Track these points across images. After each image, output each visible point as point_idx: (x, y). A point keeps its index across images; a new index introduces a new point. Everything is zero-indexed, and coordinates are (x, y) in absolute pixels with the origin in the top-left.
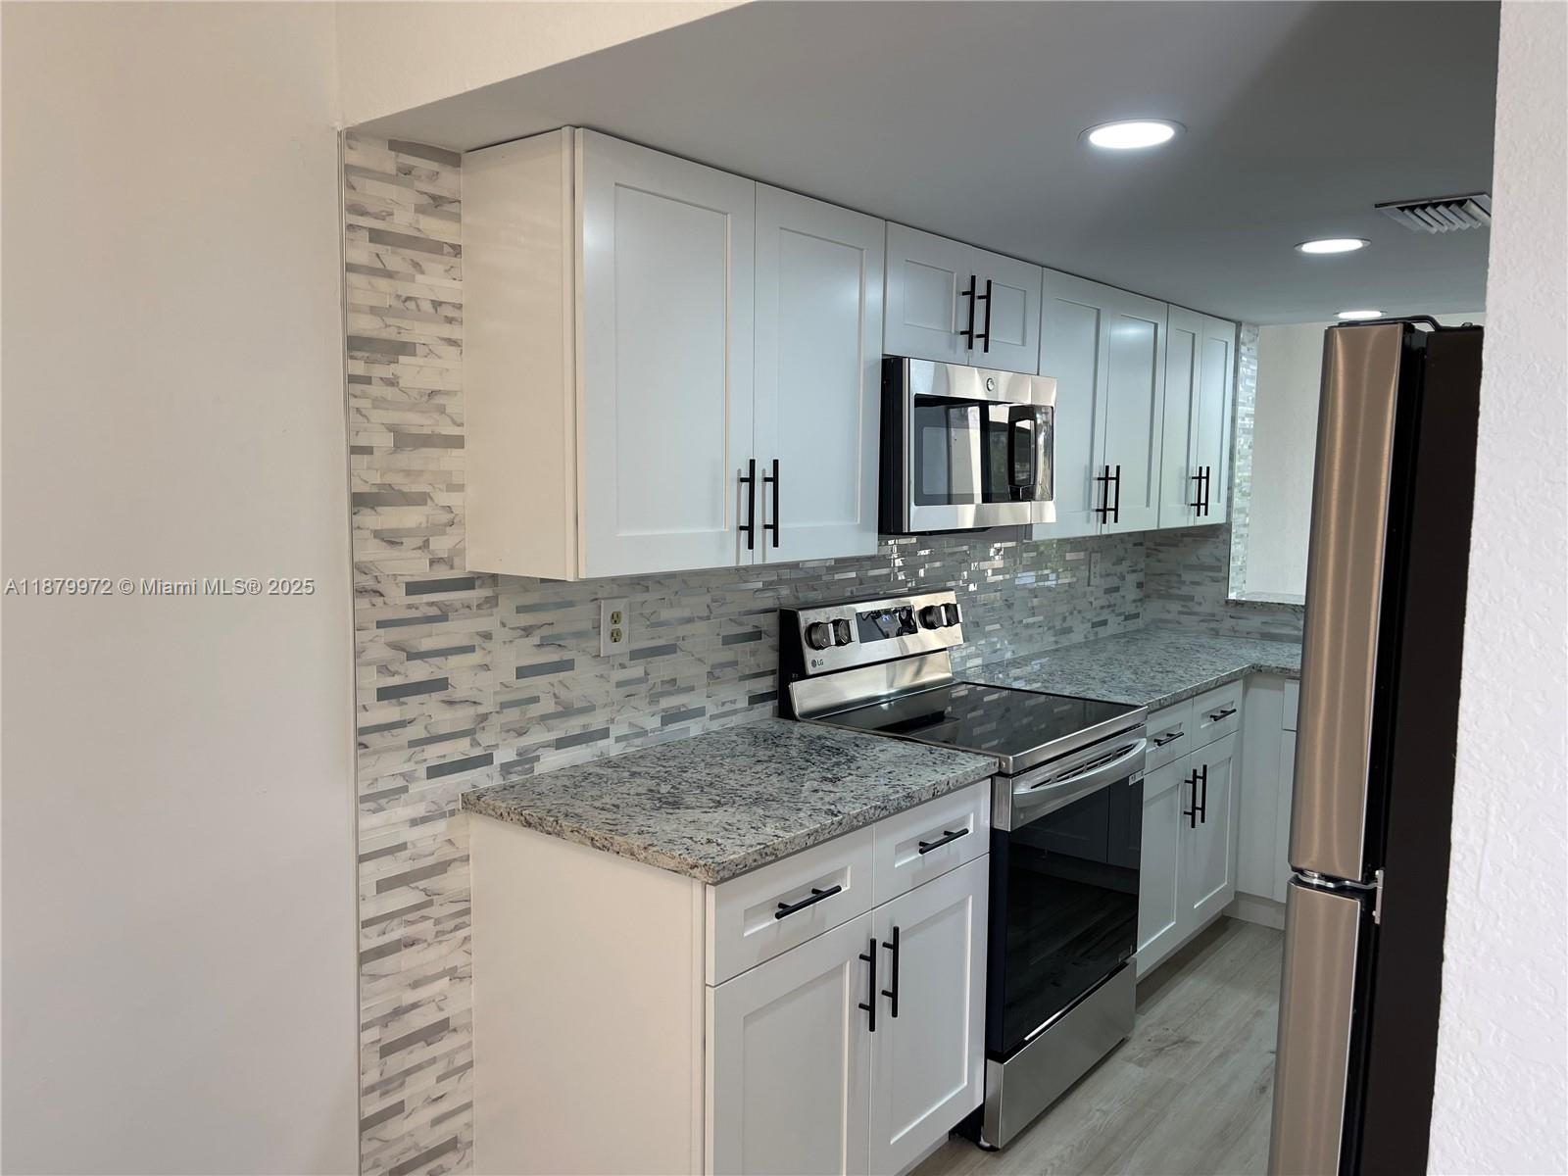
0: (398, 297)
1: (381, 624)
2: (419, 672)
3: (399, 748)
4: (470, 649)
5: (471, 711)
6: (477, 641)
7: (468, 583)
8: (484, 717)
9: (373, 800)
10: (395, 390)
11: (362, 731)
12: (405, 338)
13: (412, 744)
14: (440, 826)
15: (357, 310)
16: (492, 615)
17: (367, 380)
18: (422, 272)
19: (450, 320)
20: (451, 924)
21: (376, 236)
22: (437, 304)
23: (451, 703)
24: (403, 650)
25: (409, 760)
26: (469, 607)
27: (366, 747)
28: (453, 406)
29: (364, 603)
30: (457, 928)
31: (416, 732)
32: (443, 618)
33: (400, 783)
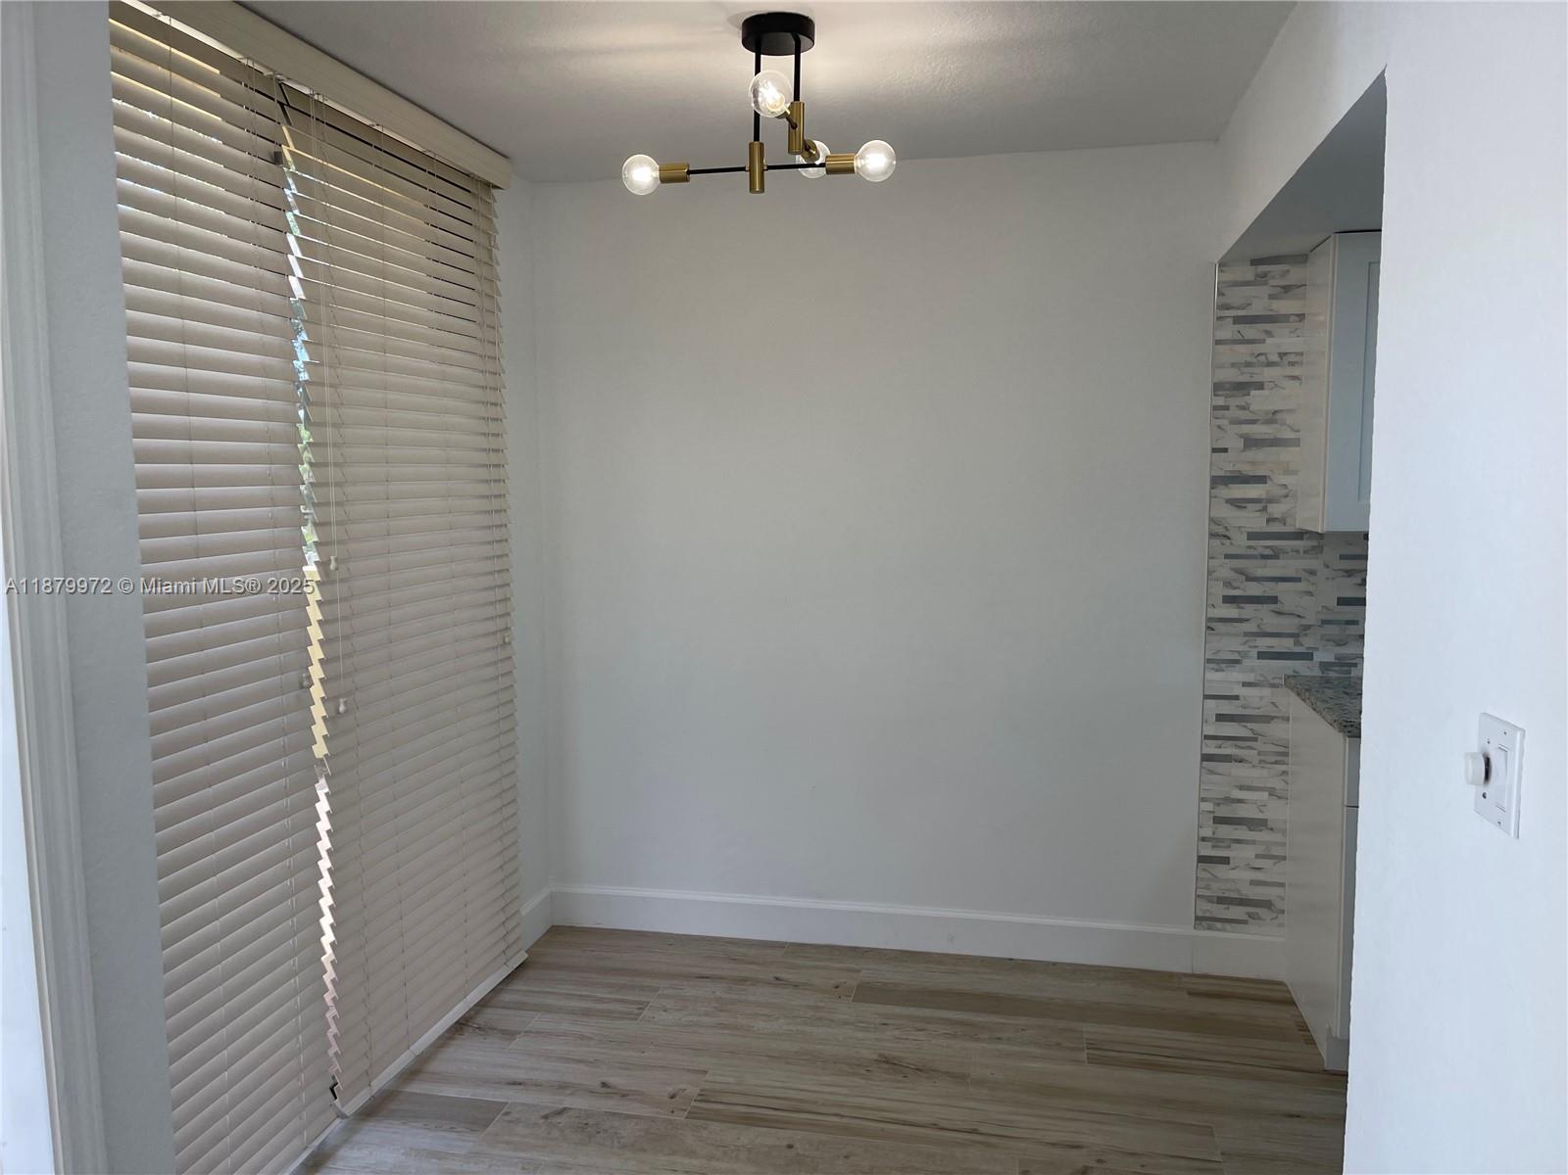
0: (1253, 354)
1: (1227, 556)
2: (1255, 589)
3: (1236, 635)
4: (1299, 580)
5: (1297, 621)
6: (1303, 575)
7: (1300, 535)
8: (1308, 627)
9: (1215, 663)
10: (1247, 412)
11: (1209, 620)
12: (1256, 379)
13: (1246, 634)
14: (1266, 692)
15: (1222, 367)
16: (1317, 558)
17: (1226, 408)
18: (1272, 337)
19: (1292, 364)
20: (1274, 759)
21: (1238, 320)
22: (1282, 355)
23: (1279, 613)
24: (1243, 574)
25: (1245, 644)
26: (1297, 551)
27: (1213, 629)
28: (1289, 419)
29: (1217, 542)
30: (1276, 763)
31: (1251, 627)
32: (1275, 556)
33: (1236, 657)
